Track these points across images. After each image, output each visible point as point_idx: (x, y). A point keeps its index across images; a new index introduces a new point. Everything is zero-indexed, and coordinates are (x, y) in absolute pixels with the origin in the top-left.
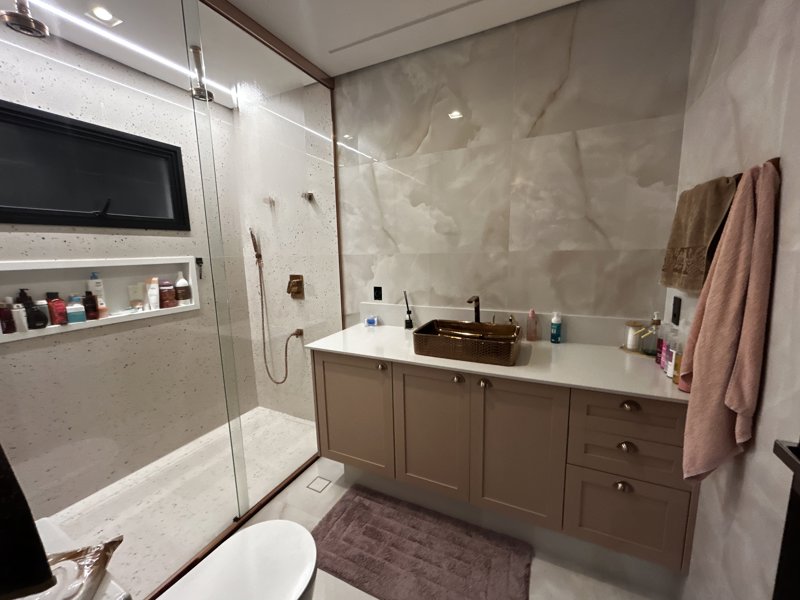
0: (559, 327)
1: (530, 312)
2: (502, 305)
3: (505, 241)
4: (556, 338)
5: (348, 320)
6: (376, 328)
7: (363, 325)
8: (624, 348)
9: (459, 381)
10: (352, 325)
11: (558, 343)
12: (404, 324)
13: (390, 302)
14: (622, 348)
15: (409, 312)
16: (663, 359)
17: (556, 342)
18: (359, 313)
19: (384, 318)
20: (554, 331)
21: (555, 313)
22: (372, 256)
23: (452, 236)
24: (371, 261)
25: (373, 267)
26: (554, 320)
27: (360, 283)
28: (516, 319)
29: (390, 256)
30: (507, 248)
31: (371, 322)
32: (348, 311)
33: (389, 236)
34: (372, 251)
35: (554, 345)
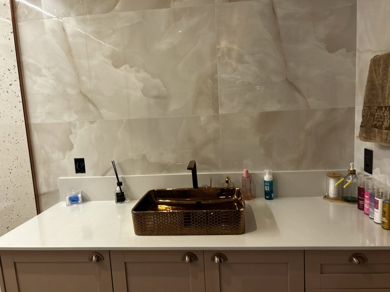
0: (271, 183)
1: (244, 172)
2: (217, 168)
3: (215, 104)
4: (270, 195)
5: (43, 200)
6: (81, 206)
7: (63, 205)
8: (327, 197)
9: (191, 261)
10: (49, 205)
11: (272, 199)
12: (114, 197)
13: (95, 175)
14: (325, 197)
15: (119, 184)
16: (366, 206)
17: (271, 198)
18: (58, 190)
19: (89, 194)
20: (267, 189)
21: (267, 171)
22: (70, 123)
23: (162, 99)
24: (69, 129)
25: (71, 137)
26: (267, 178)
27: (56, 155)
28: (232, 180)
29: (92, 122)
30: (217, 110)
31: (74, 200)
32: (43, 189)
33: (90, 101)
34: (68, 117)
35: (268, 202)
